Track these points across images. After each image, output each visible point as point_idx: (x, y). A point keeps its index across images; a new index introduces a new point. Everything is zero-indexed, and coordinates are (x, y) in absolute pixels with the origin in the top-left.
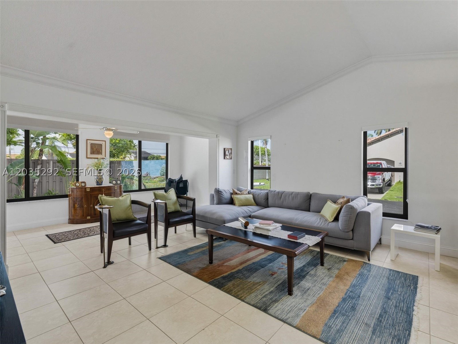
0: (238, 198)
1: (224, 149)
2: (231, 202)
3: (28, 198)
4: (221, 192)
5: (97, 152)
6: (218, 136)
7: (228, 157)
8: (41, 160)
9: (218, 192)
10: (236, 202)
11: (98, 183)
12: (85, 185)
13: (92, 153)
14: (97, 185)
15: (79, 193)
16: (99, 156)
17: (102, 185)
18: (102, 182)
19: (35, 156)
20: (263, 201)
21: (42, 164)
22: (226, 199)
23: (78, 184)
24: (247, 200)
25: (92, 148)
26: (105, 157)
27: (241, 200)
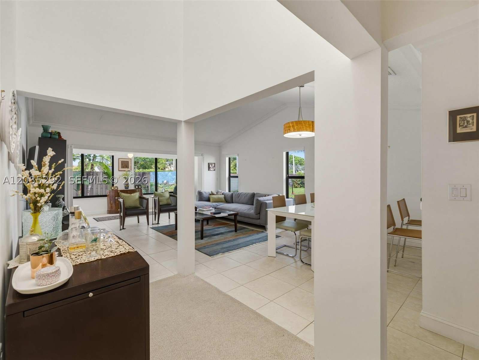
0: (212, 197)
1: (209, 163)
2: (208, 200)
3: (83, 196)
4: (202, 193)
5: (125, 166)
6: (203, 155)
7: (212, 169)
8: (92, 172)
9: (200, 193)
10: (211, 200)
11: (126, 188)
12: (118, 189)
13: (123, 167)
14: (125, 189)
15: (113, 194)
16: (126, 169)
17: (128, 189)
18: (128, 187)
19: (88, 169)
20: (229, 199)
21: (93, 174)
22: (204, 197)
23: (113, 188)
24: (219, 198)
25: (122, 164)
26: (130, 170)
27: (214, 198)
